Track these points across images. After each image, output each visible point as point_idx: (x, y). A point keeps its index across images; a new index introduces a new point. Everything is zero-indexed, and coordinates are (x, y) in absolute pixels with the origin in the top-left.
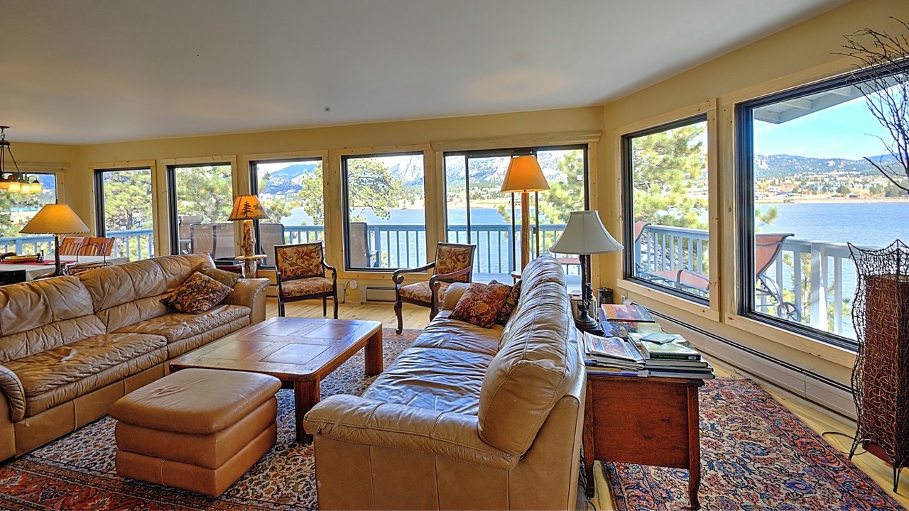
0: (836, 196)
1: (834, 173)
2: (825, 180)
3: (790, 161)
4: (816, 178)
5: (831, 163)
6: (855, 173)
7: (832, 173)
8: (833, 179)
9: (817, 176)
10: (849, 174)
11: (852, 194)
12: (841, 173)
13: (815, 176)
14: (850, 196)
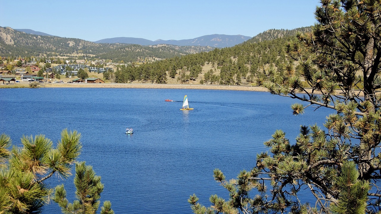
0: (76, 81)
1: (74, 54)
2: (67, 62)
3: (35, 38)
4: (59, 59)
5: (71, 44)
6: (92, 55)
7: (72, 55)
8: (73, 61)
9: (60, 57)
10: (87, 56)
11: (89, 79)
12: (80, 55)
13: (59, 56)
14: (88, 81)
